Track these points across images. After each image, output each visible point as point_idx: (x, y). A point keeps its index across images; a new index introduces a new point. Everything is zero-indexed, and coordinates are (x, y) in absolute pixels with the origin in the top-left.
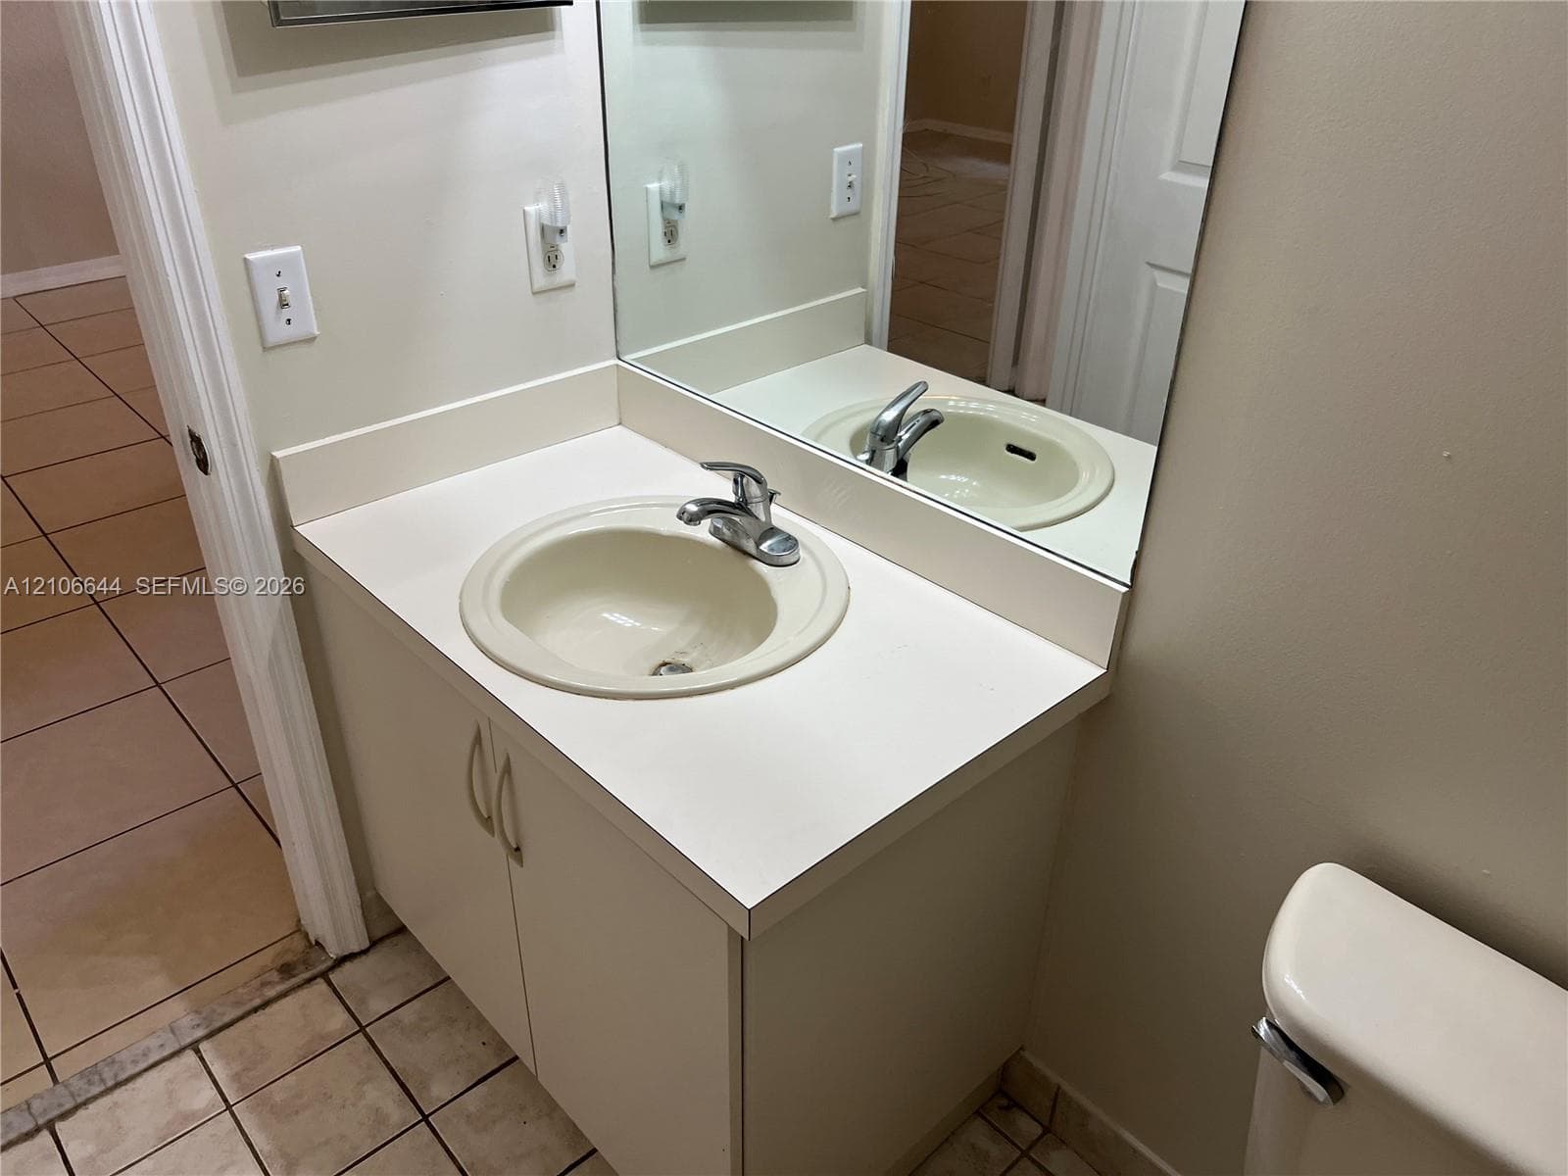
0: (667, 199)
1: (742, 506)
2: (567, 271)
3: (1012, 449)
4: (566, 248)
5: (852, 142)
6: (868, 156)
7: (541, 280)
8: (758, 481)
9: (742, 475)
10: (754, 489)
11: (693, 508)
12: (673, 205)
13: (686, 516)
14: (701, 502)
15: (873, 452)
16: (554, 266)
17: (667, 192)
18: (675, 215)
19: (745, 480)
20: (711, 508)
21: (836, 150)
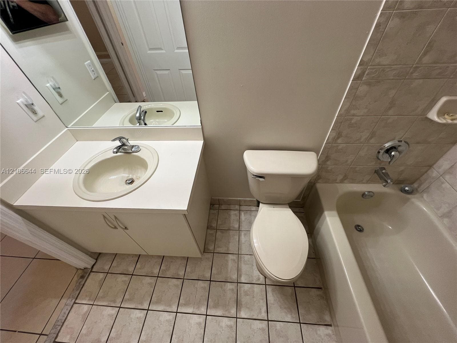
0: (54, 87)
1: (124, 145)
2: (40, 113)
3: (157, 111)
4: (36, 108)
5: (87, 61)
6: (92, 62)
7: (35, 118)
8: (124, 138)
9: (120, 139)
10: (124, 140)
11: (115, 150)
12: (57, 88)
13: (115, 152)
14: (116, 148)
15: (139, 123)
16: (36, 113)
17: (52, 85)
18: (59, 90)
19: (122, 140)
20: (119, 148)
21: (86, 63)
